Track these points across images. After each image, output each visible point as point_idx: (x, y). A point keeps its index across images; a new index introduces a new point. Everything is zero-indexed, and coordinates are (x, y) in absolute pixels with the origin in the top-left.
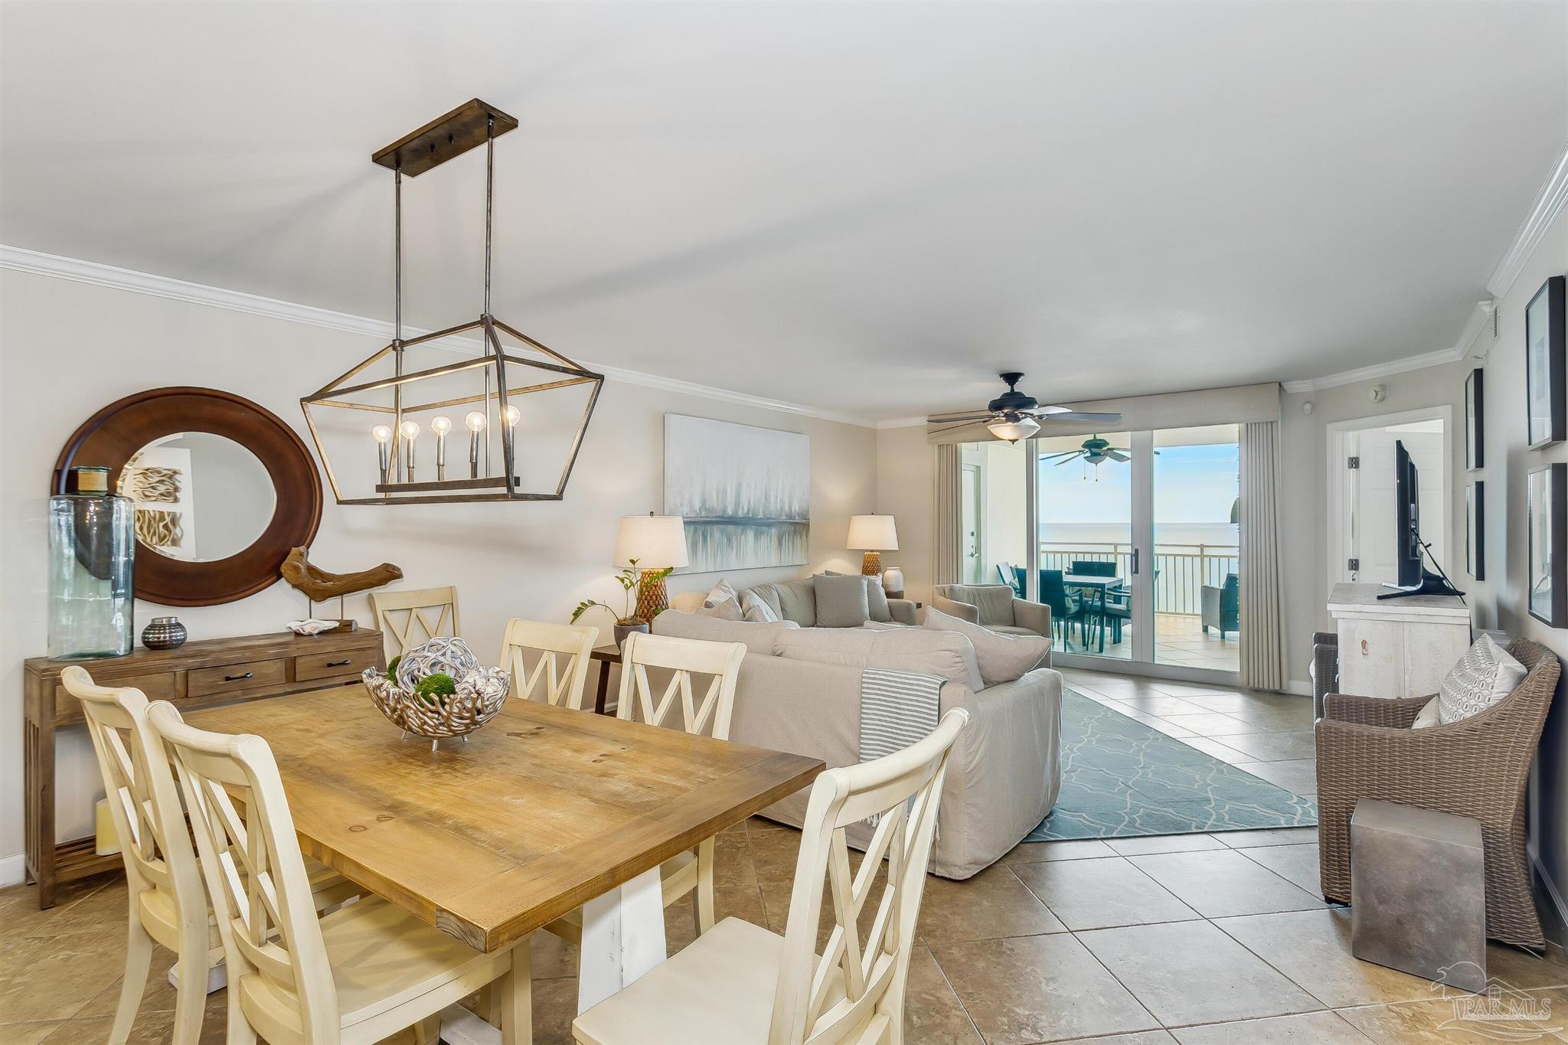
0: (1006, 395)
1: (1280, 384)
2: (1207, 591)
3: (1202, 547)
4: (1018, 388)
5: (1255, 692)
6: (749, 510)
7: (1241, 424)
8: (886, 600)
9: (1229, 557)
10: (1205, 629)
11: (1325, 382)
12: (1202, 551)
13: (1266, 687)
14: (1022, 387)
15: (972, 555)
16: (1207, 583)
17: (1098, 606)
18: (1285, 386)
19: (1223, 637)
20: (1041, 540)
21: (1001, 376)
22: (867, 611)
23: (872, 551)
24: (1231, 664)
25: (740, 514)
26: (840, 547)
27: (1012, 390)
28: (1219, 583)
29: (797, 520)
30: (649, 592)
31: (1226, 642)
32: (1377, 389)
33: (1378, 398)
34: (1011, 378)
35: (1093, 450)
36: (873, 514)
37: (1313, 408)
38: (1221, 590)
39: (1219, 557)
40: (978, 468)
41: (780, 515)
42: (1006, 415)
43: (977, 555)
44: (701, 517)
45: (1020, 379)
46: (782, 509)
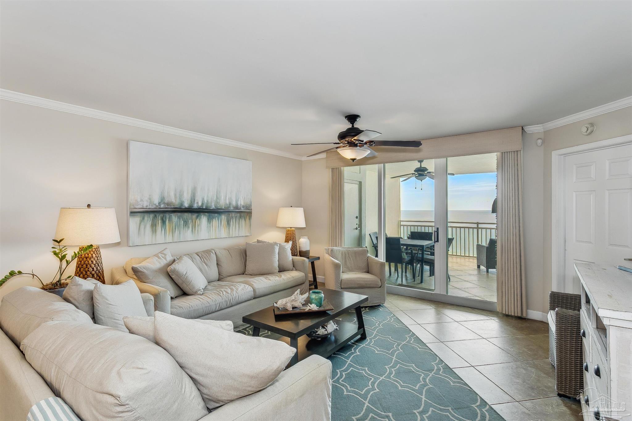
0: (348, 129)
1: (522, 127)
2: (479, 247)
3: (478, 223)
4: (356, 125)
5: (506, 317)
6: (203, 204)
7: (498, 153)
8: (290, 257)
9: (491, 229)
10: (479, 267)
11: (551, 125)
12: (478, 226)
13: (513, 314)
14: (358, 125)
15: (357, 229)
16: (480, 243)
17: (420, 257)
18: (527, 129)
19: (487, 272)
21: (346, 117)
22: (276, 264)
23: (291, 228)
24: (492, 297)
25: (195, 206)
26: (273, 225)
27: (353, 126)
28: (485, 243)
29: (242, 210)
30: (81, 262)
31: (490, 274)
32: (588, 126)
33: (588, 132)
34: (352, 118)
35: (419, 172)
36: (291, 207)
37: (543, 142)
38: (487, 247)
39: (486, 228)
40: (360, 183)
41: (229, 207)
42: (348, 143)
43: (359, 228)
44: (159, 208)
45: (358, 120)
46: (230, 204)
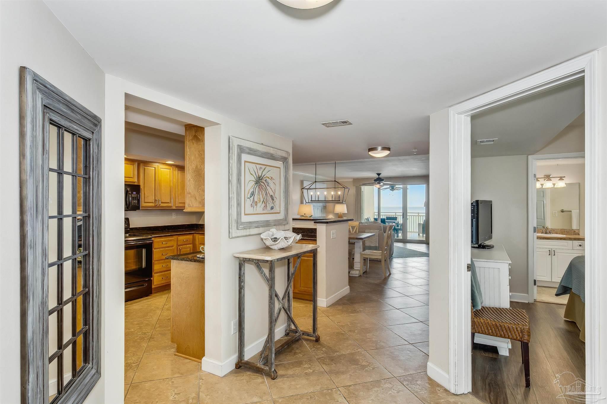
0: (377, 178)
2: (419, 224)
9: (423, 216)
10: (419, 234)
12: (418, 214)
19: (423, 236)
20: (381, 212)
21: (377, 174)
23: (341, 213)
27: (379, 177)
28: (422, 222)
34: (379, 174)
36: (341, 204)
42: (377, 183)
45: (381, 174)
